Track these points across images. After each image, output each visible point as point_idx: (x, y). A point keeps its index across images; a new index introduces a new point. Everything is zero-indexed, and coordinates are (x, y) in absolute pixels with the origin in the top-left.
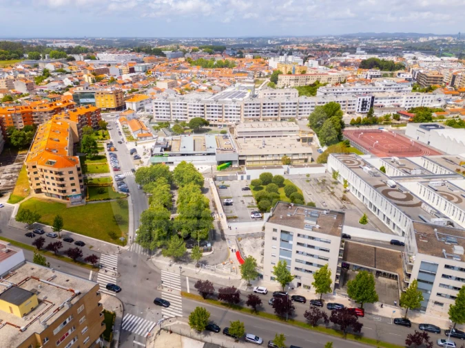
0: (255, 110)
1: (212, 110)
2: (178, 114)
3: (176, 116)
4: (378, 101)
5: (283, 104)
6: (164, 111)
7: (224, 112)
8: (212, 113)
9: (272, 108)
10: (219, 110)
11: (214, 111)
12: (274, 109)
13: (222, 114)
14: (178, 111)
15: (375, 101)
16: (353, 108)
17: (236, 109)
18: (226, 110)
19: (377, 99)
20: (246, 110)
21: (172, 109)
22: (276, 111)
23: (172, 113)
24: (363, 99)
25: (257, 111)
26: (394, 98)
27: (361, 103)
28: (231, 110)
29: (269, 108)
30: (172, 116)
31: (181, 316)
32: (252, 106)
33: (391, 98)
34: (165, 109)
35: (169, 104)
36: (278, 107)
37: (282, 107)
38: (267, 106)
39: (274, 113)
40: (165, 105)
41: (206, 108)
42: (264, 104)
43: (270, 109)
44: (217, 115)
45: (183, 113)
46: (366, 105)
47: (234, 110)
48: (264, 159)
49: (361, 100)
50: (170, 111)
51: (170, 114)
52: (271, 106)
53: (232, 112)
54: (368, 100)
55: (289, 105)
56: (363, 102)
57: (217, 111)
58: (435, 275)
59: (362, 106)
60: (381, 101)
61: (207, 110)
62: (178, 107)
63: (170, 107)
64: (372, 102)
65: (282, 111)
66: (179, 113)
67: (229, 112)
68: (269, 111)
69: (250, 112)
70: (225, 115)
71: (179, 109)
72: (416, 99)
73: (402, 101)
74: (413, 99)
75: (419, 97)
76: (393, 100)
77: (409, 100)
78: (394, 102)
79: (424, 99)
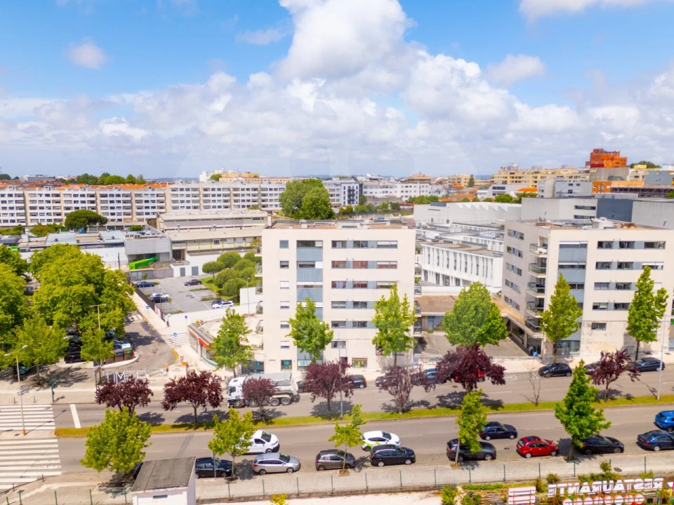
0: (191, 199)
1: (112, 202)
2: (42, 214)
3: (39, 217)
4: (369, 190)
5: (235, 189)
6: (12, 208)
7: (135, 205)
8: (112, 208)
9: (219, 195)
10: (125, 202)
11: (115, 205)
12: (222, 198)
13: (131, 208)
14: (42, 208)
15: (364, 190)
16: (338, 200)
17: (156, 198)
18: (138, 202)
19: (366, 187)
20: (175, 199)
21: (29, 205)
22: (226, 201)
23: (29, 211)
24: (349, 187)
25: (194, 201)
26: (387, 187)
27: (347, 193)
28: (147, 202)
29: (214, 195)
30: (29, 217)
31: (59, 473)
32: (185, 193)
33: (383, 187)
34: (14, 205)
35: (23, 195)
36: (229, 195)
37: (236, 195)
38: (211, 192)
39: (222, 204)
40: (14, 199)
41: (99, 199)
42: (205, 190)
43: (216, 198)
44: (122, 211)
45: (52, 211)
46: (353, 195)
47: (153, 201)
48: (219, 246)
49: (347, 189)
50: (24, 208)
51: (25, 214)
52: (216, 192)
53: (150, 204)
54: (355, 188)
55: (245, 192)
56: (349, 191)
57: (121, 205)
58: (583, 267)
59: (349, 196)
60: (371, 190)
61: (102, 202)
62: (41, 201)
63: (24, 202)
64: (361, 191)
65: (236, 201)
66: (46, 211)
67: (144, 205)
68: (214, 201)
69: (182, 202)
70: (135, 210)
71: (45, 205)
72: (413, 189)
73: (396, 192)
74: (409, 189)
75: (415, 187)
76: (385, 190)
77: (405, 189)
78: (387, 192)
79: (422, 189)
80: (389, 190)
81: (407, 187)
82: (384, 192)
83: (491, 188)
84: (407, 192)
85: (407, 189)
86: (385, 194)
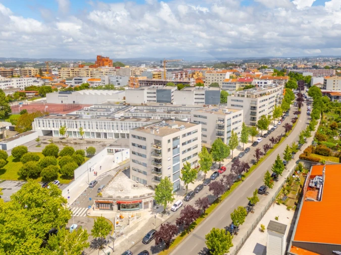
72: (23, 81)
73: (13, 84)
74: (21, 82)
75: (24, 80)
76: (6, 83)
77: (19, 82)
78: (7, 85)
79: (28, 81)
80: (8, 83)
81: (19, 80)
82: (5, 85)
83: (73, 79)
84: (20, 83)
85: (20, 82)
86: (6, 86)
